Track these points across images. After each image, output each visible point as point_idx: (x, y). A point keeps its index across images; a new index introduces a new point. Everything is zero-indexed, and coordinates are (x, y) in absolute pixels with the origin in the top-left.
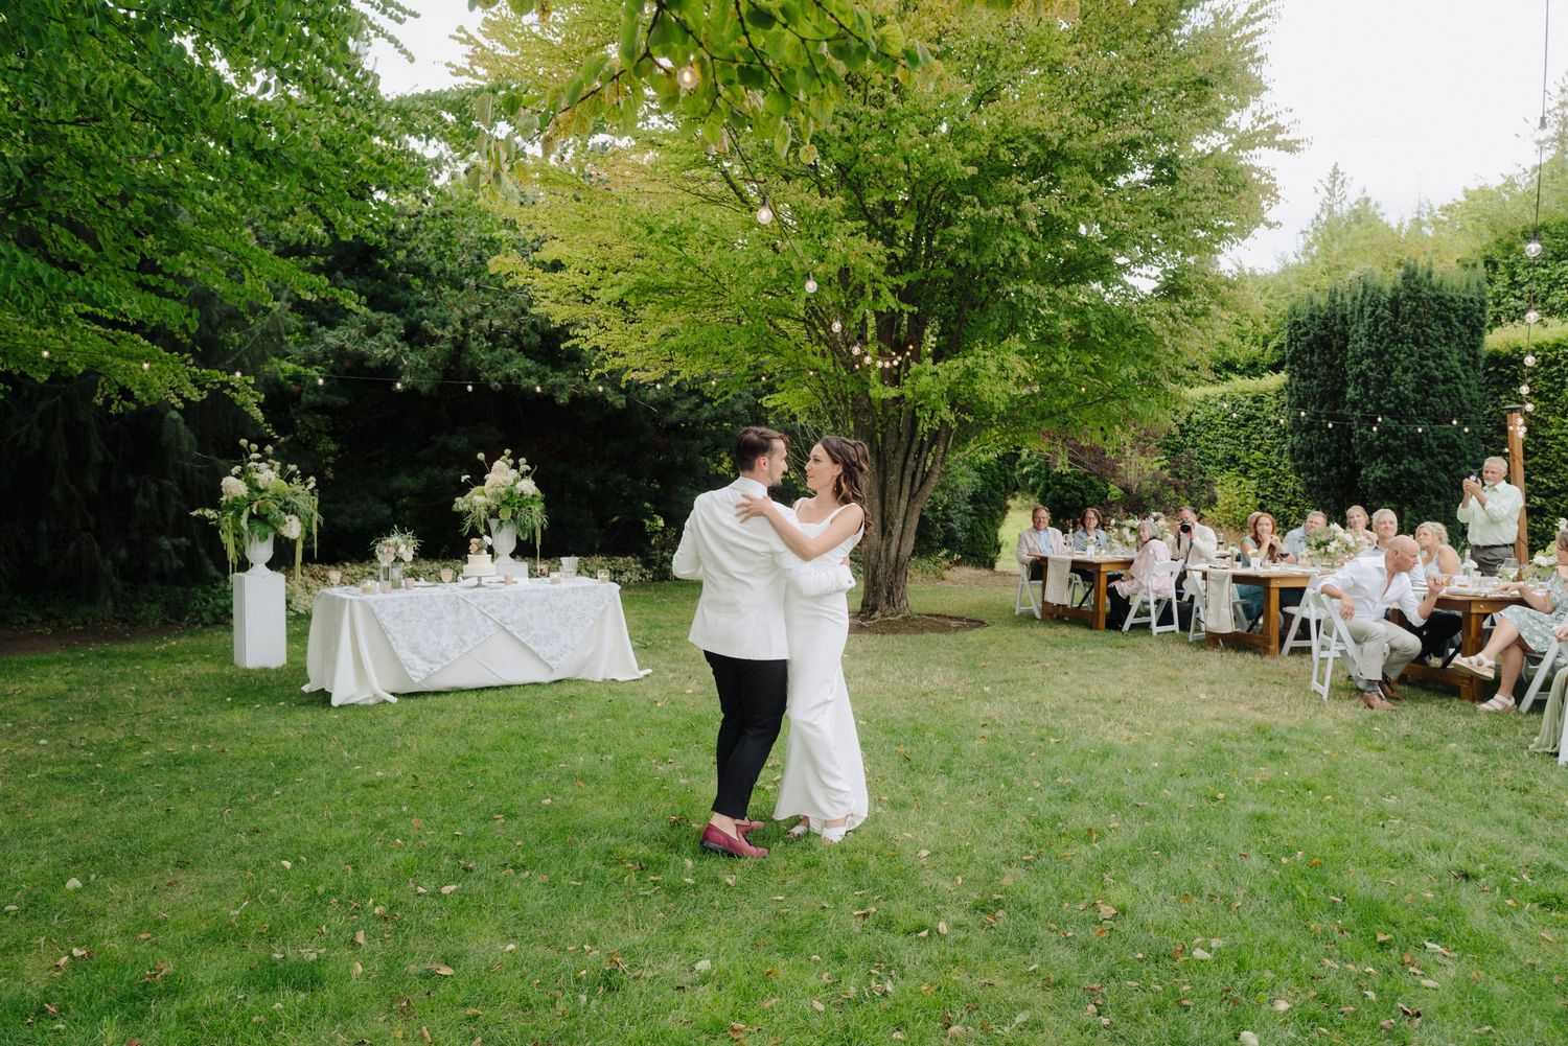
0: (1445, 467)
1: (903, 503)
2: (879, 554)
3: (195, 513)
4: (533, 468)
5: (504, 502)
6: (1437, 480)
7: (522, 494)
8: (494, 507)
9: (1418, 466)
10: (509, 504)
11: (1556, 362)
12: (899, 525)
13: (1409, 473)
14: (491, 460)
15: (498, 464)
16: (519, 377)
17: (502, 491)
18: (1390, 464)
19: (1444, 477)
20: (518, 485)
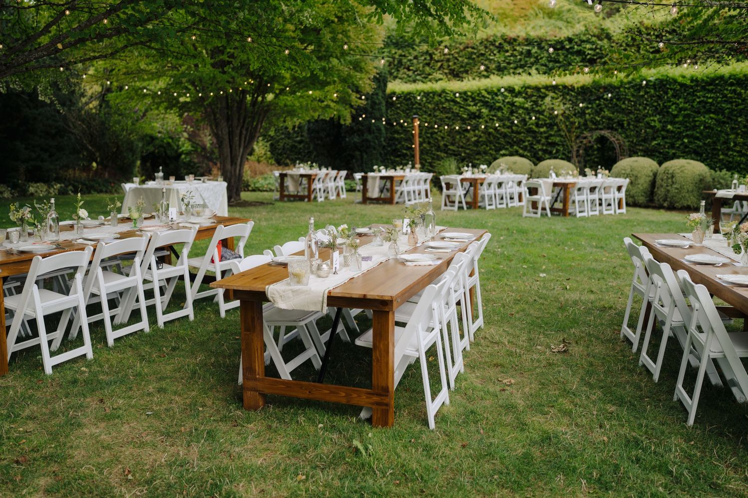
0: (377, 138)
1: (241, 150)
2: (231, 172)
6: (374, 143)
9: (369, 137)
11: (410, 99)
12: (239, 160)
13: (367, 140)
18: (359, 136)
19: (376, 141)
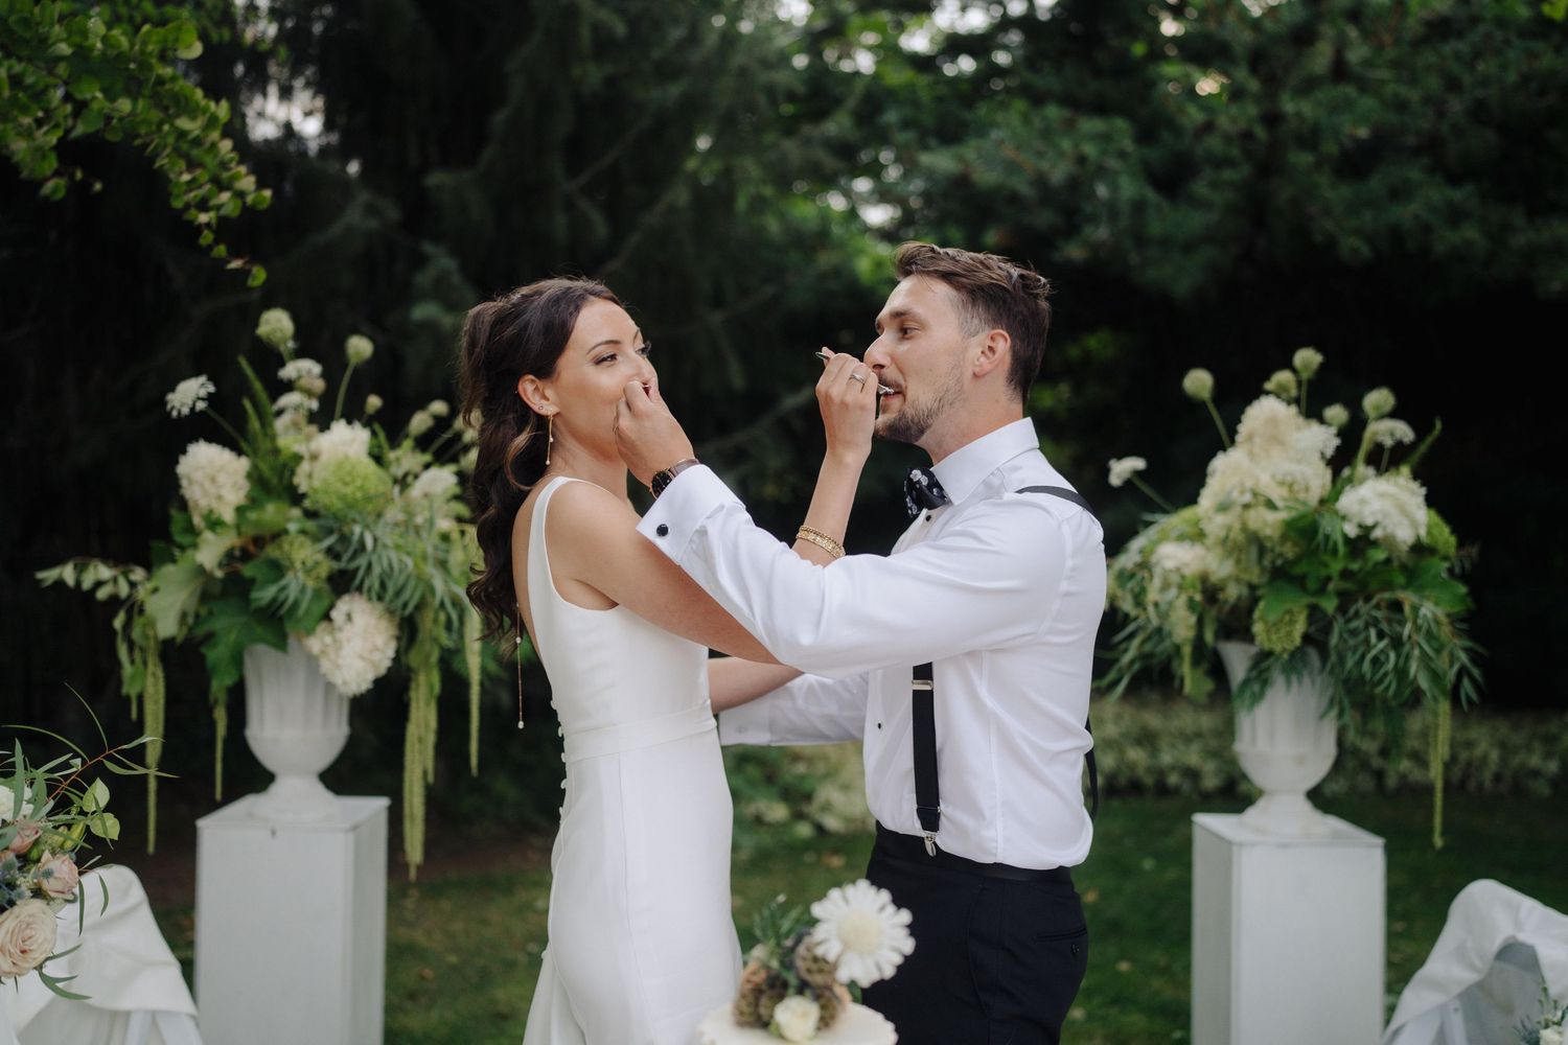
3: (48, 576)
4: (1421, 431)
5: (1282, 575)
7: (1363, 542)
8: (1233, 592)
10: (1300, 582)
14: (1238, 392)
15: (1267, 414)
16: (1427, 229)
17: (1268, 522)
20: (1348, 501)
